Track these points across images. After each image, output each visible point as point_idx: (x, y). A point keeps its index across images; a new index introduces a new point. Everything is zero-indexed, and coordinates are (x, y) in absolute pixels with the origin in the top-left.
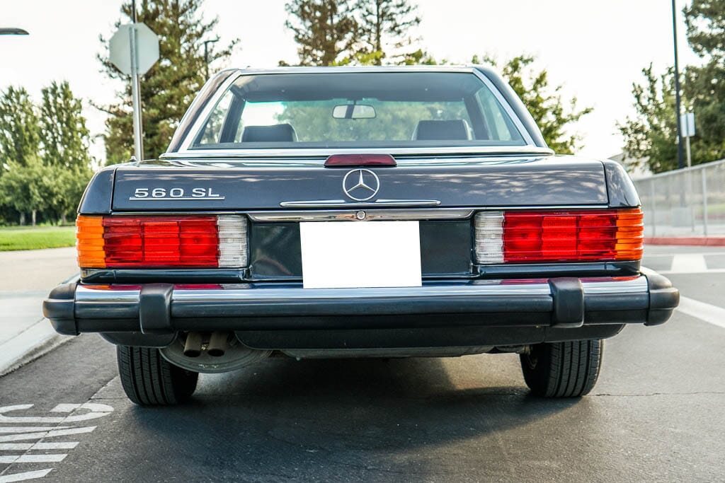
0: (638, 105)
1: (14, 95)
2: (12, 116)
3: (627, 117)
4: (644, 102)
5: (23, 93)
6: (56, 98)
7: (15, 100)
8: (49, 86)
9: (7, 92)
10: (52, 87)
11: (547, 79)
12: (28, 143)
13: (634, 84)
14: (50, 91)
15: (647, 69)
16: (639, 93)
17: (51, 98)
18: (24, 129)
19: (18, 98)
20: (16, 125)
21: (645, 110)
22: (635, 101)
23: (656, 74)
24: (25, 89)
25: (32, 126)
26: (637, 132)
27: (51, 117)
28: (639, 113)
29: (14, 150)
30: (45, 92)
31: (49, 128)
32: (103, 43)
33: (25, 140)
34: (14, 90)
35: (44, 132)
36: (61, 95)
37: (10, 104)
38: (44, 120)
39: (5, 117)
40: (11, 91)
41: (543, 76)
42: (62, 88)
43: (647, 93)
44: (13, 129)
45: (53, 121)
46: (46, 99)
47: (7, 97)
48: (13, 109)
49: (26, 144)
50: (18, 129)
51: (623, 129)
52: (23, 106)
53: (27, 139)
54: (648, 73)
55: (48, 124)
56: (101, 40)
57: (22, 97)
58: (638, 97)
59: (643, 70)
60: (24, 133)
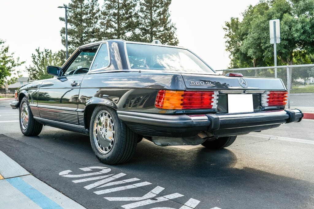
0: (34, 62)
3: (30, 65)
4: (36, 60)
11: (9, 50)
13: (33, 54)
15: (38, 49)
16: (34, 57)
21: (36, 63)
22: (33, 60)
23: (40, 51)
26: (33, 70)
28: (34, 64)
41: (7, 49)
43: (37, 58)
51: (28, 69)
54: (38, 51)
58: (34, 59)
59: (36, 50)
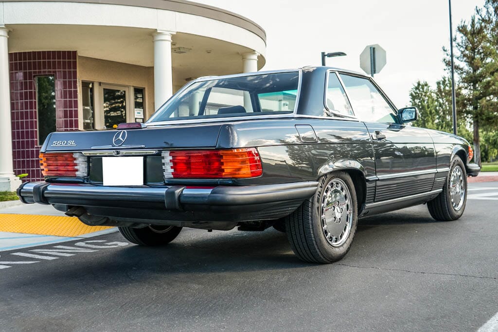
1: (421, 87)
2: (420, 99)
5: (426, 85)
6: (445, 87)
7: (421, 90)
8: (441, 79)
9: (416, 85)
10: (443, 80)
12: (429, 115)
14: (441, 82)
17: (442, 87)
18: (426, 107)
19: (423, 89)
20: (422, 104)
24: (427, 83)
25: (432, 105)
27: (442, 99)
29: (421, 120)
30: (438, 83)
31: (440, 105)
32: (446, 52)
33: (427, 113)
34: (421, 83)
35: (437, 108)
36: (448, 85)
37: (419, 92)
38: (437, 101)
39: (416, 100)
40: (419, 84)
42: (449, 80)
44: (420, 107)
45: (443, 101)
46: (439, 88)
47: (417, 88)
48: (420, 95)
49: (428, 116)
50: (423, 107)
52: (426, 93)
53: (428, 112)
55: (440, 103)
56: (444, 50)
57: (425, 88)
60: (427, 109)
